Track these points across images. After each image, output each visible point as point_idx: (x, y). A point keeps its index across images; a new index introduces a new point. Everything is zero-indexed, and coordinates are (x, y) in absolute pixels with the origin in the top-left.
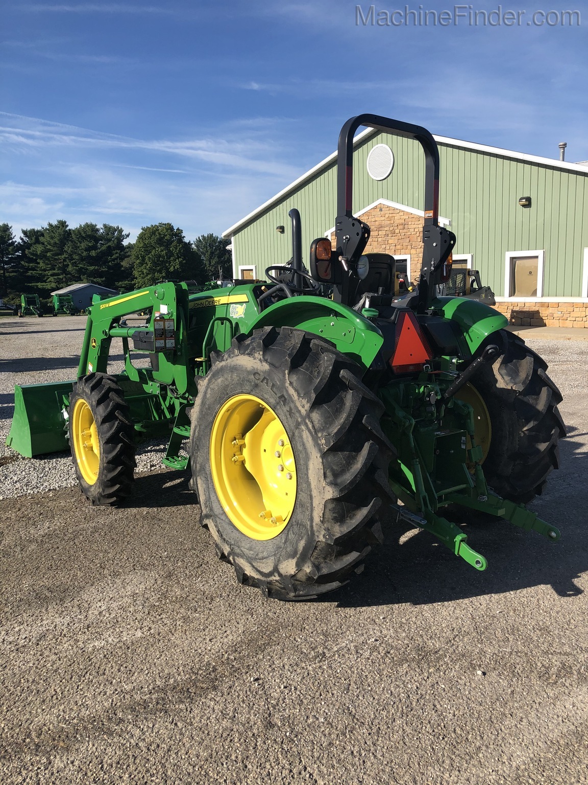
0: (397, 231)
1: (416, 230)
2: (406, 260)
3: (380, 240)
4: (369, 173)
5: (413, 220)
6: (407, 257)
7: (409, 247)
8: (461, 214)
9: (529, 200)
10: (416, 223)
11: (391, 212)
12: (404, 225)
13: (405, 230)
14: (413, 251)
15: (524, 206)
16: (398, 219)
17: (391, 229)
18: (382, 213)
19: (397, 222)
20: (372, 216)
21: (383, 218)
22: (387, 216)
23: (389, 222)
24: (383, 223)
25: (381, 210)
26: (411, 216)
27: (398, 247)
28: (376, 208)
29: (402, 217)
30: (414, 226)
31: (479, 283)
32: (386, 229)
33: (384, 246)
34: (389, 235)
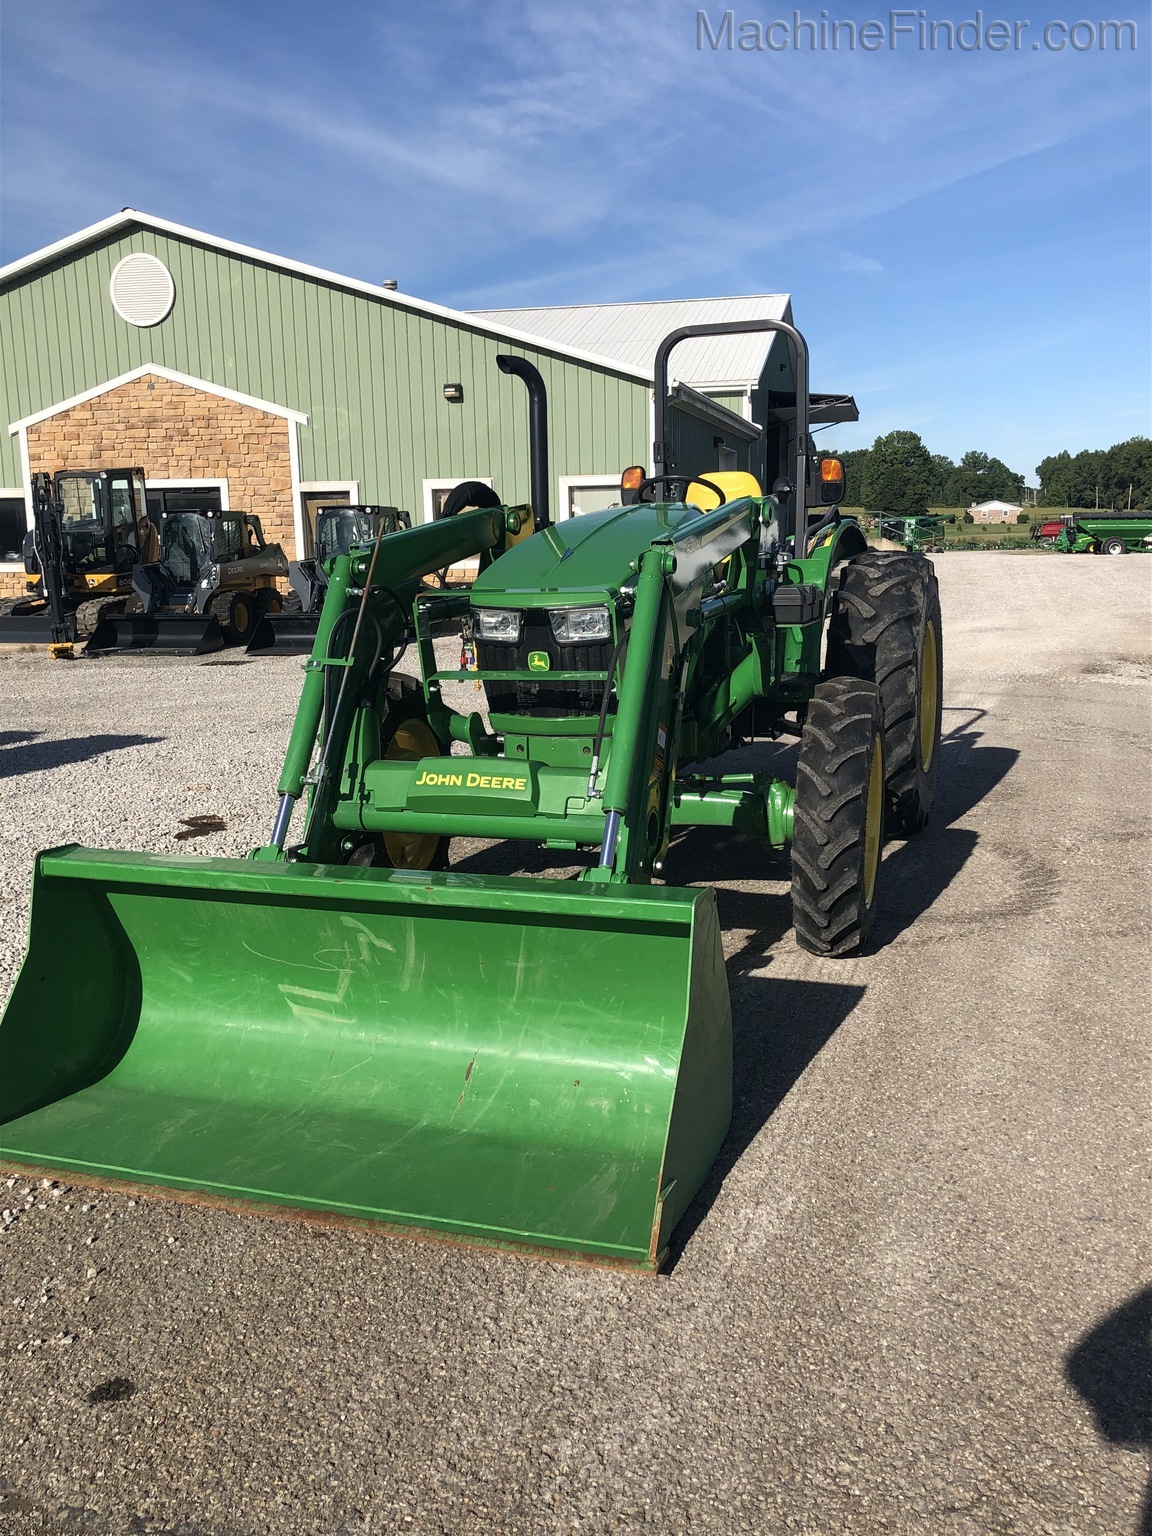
0: (193, 431)
1: (236, 431)
2: (217, 489)
3: (152, 446)
4: (117, 308)
5: (228, 410)
6: (220, 483)
7: (223, 464)
8: (330, 409)
9: (459, 388)
10: (236, 417)
11: (175, 392)
12: (208, 420)
13: (210, 431)
14: (232, 472)
15: (451, 399)
16: (192, 408)
17: (180, 425)
18: (155, 392)
19: (191, 413)
20: (131, 399)
21: (159, 404)
22: (166, 399)
23: (172, 412)
24: (159, 413)
25: (151, 387)
26: (221, 403)
27: (198, 463)
28: (138, 381)
29: (203, 404)
30: (232, 424)
32: (165, 425)
33: (164, 460)
34: (175, 438)
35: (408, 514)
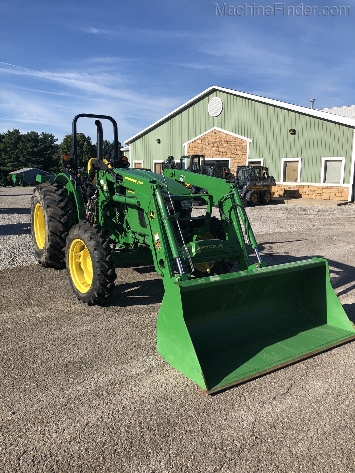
0: (224, 145)
1: (234, 145)
2: (228, 161)
3: (214, 149)
4: (209, 113)
5: (233, 139)
6: (229, 159)
7: (230, 154)
8: (259, 136)
9: (294, 131)
10: (234, 141)
11: (220, 134)
12: (228, 142)
13: (228, 145)
14: (232, 156)
15: (292, 134)
16: (224, 138)
17: (221, 143)
18: (216, 134)
19: (224, 140)
20: (210, 136)
21: (216, 138)
22: (218, 136)
23: (219, 140)
24: (216, 140)
25: (215, 133)
26: (231, 137)
27: (224, 153)
28: (212, 132)
29: (227, 137)
30: (233, 142)
31: (267, 174)
32: (217, 143)
33: (216, 153)
34: (219, 147)
35: (267, 168)
